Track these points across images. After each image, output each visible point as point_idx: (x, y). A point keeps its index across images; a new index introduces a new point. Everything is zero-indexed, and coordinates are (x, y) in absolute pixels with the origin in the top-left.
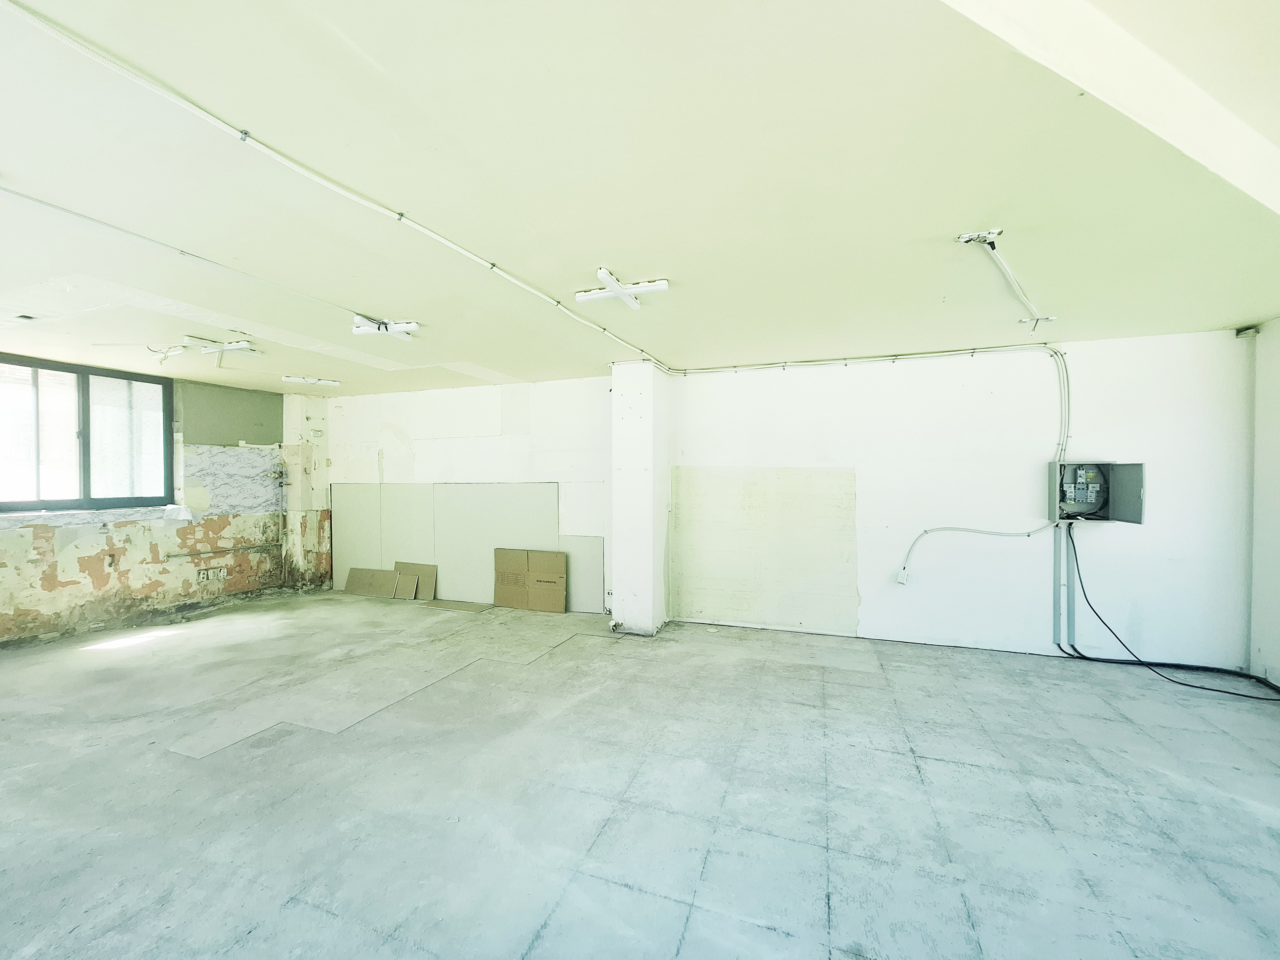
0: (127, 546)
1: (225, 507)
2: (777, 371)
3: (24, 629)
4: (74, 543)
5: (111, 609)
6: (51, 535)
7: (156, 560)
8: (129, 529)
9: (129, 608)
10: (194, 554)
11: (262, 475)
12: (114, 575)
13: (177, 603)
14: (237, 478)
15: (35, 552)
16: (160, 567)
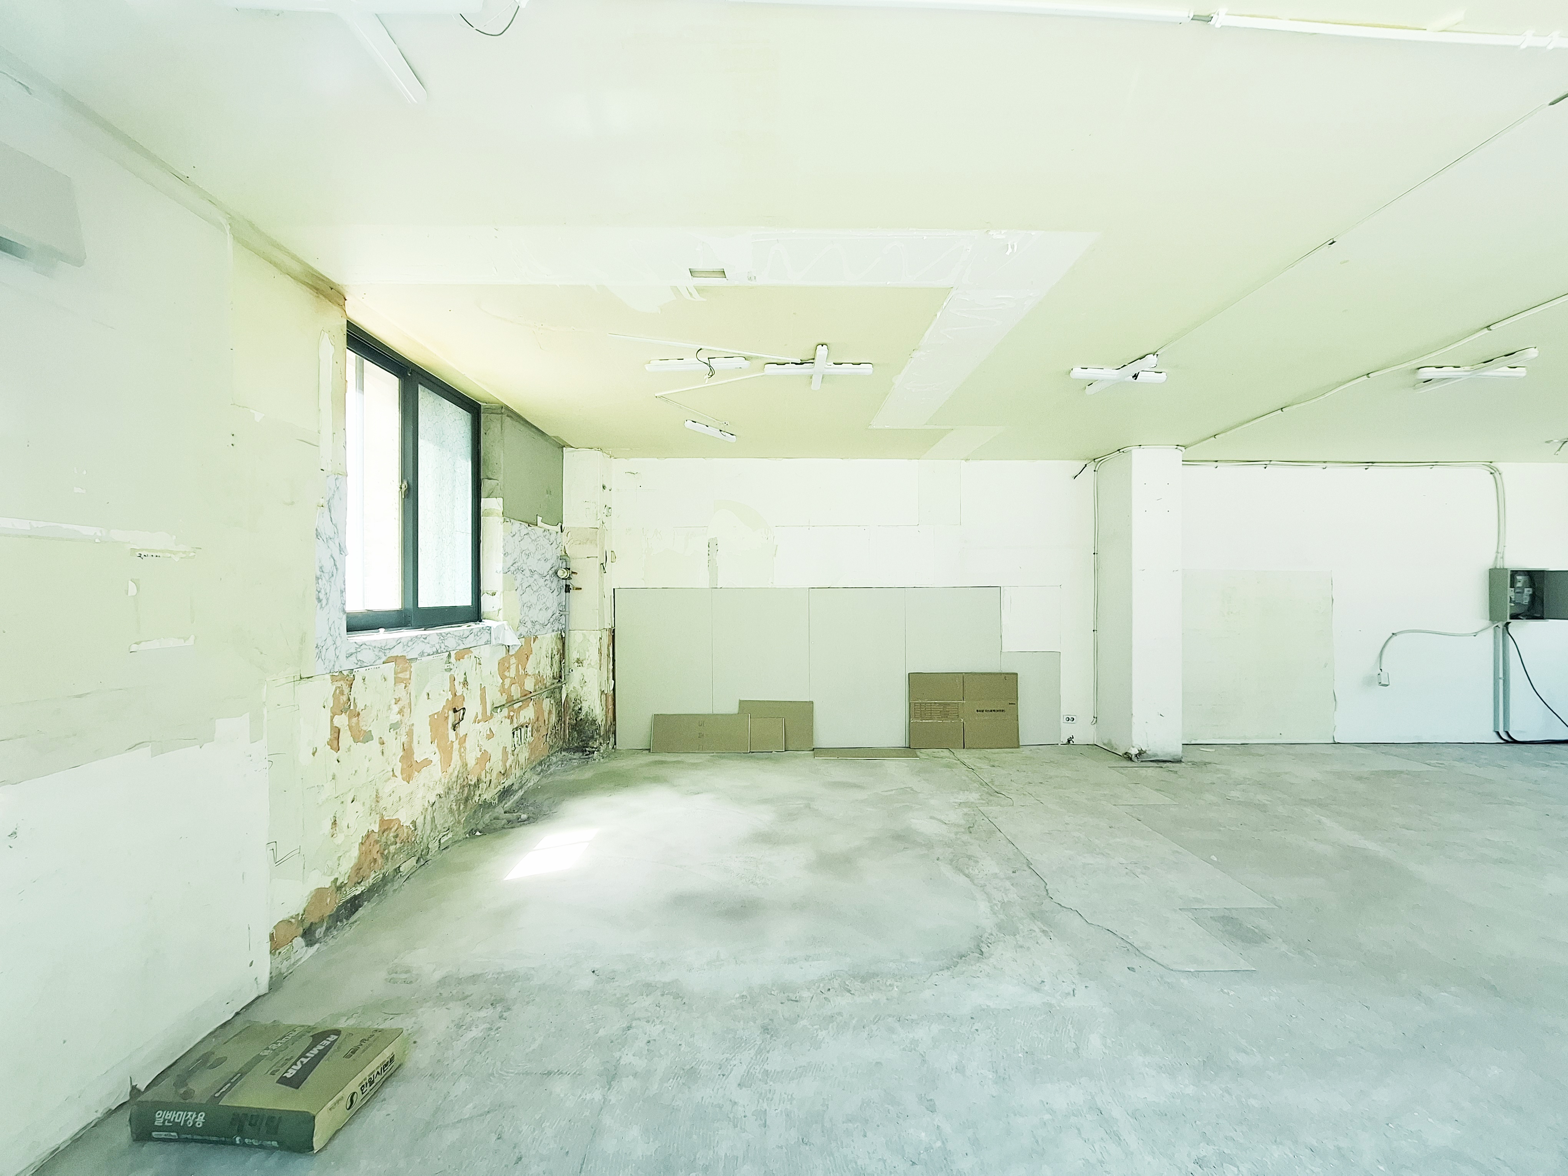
0: (465, 692)
1: (529, 625)
2: (1258, 469)
3: (387, 859)
4: (426, 689)
5: (454, 806)
6: (408, 675)
7: (484, 716)
8: (465, 662)
9: (466, 800)
10: (510, 703)
11: (551, 573)
12: (457, 746)
13: (499, 788)
14: (536, 576)
15: (396, 708)
16: (487, 727)
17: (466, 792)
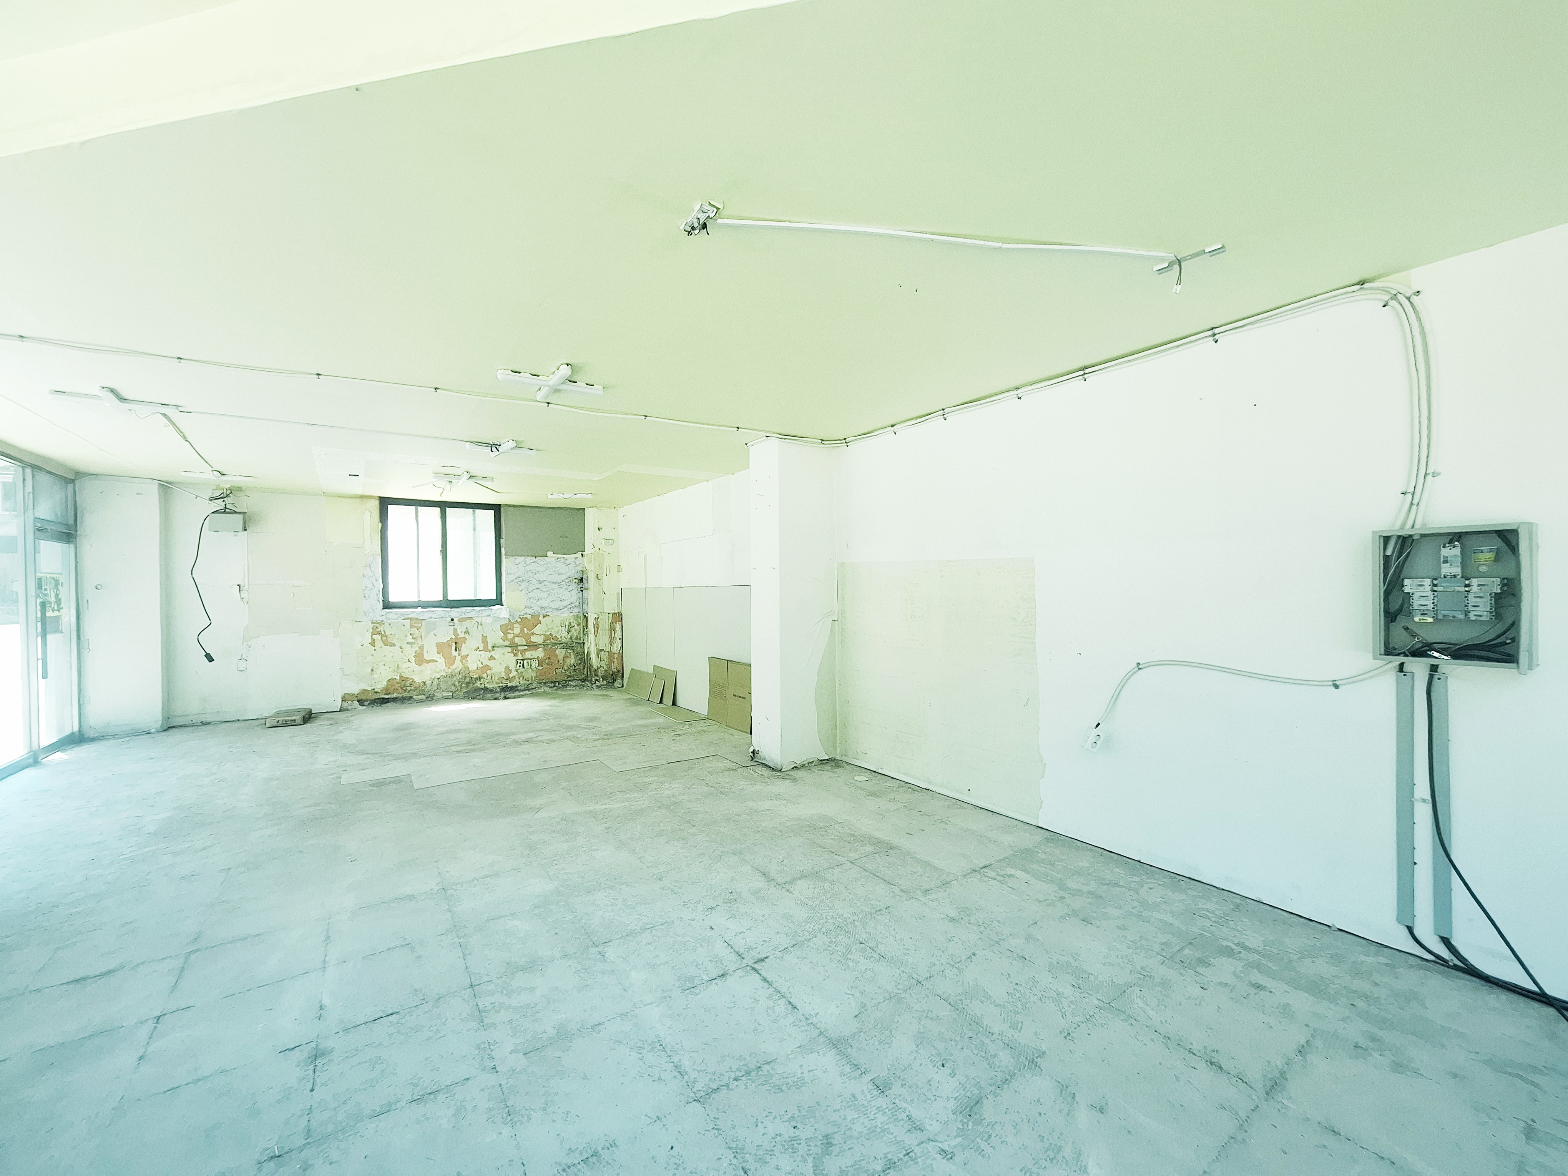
0: (467, 636)
1: (537, 609)
3: (405, 691)
4: (434, 632)
5: (456, 683)
6: (420, 625)
7: (486, 649)
8: (467, 623)
9: (468, 683)
10: (514, 646)
11: (567, 581)
12: (458, 658)
13: (501, 685)
14: (546, 583)
15: (411, 637)
16: (489, 654)
17: (468, 680)
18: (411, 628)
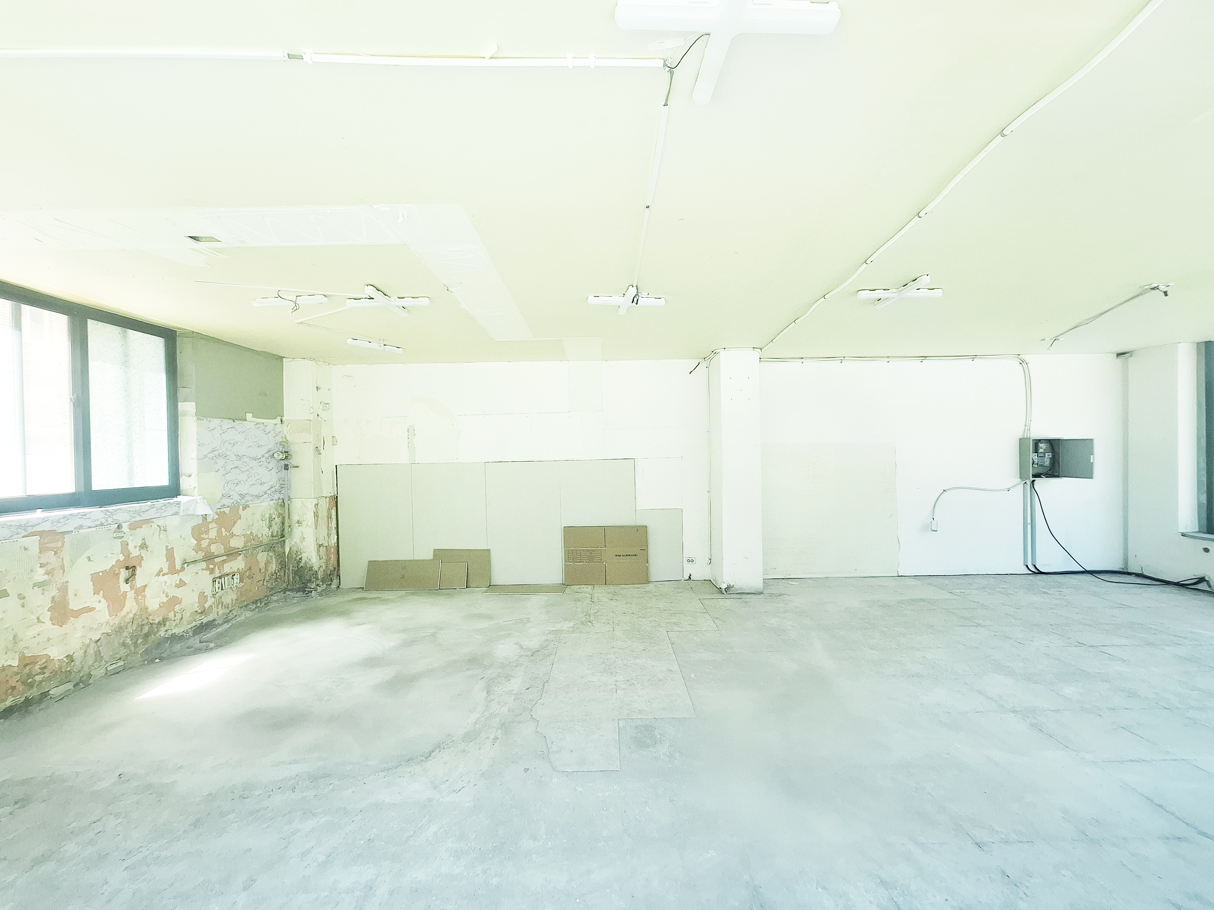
0: (143, 553)
5: (128, 641)
7: (172, 570)
8: (144, 531)
9: (147, 635)
10: (209, 558)
11: (266, 455)
13: (194, 624)
14: (245, 459)
15: (42, 571)
16: (176, 578)
17: (146, 629)
18: (41, 552)
